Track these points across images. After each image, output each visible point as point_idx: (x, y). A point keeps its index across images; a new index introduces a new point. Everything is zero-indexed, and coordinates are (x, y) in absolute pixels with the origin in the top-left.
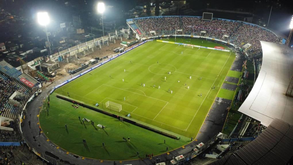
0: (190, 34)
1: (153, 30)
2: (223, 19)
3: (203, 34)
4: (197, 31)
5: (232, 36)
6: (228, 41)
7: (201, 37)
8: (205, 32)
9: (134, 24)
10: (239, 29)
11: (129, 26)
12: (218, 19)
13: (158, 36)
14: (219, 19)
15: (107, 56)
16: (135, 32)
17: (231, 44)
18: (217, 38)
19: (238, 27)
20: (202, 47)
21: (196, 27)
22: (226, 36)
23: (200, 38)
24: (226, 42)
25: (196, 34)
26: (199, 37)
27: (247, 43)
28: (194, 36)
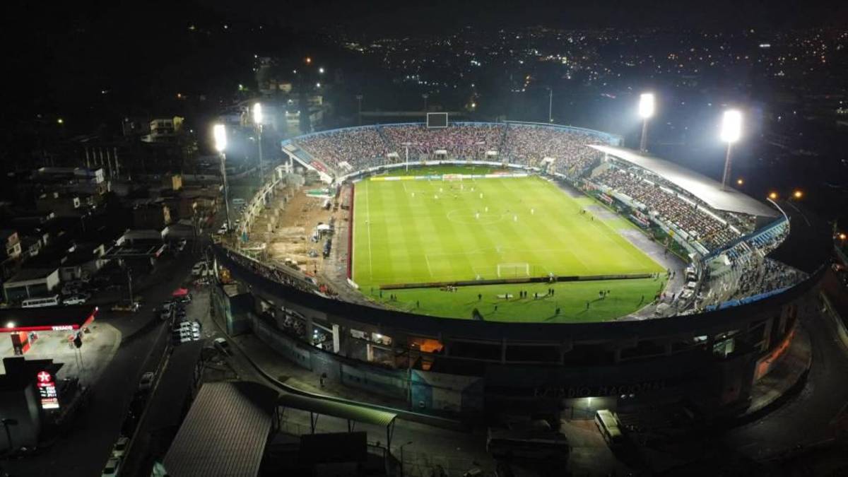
0: (418, 159)
1: (343, 160)
2: (466, 124)
3: (443, 157)
4: (429, 152)
5: (503, 150)
6: (504, 160)
7: (443, 162)
8: (444, 152)
9: (298, 150)
10: (508, 138)
11: (292, 156)
12: (455, 124)
13: (358, 173)
14: (458, 123)
15: (332, 218)
16: (313, 169)
17: (510, 165)
18: (476, 159)
19: (505, 135)
20: (474, 176)
21: (421, 144)
22: (490, 153)
23: (440, 164)
24: (500, 164)
25: (429, 159)
26: (437, 162)
27: (543, 158)
28: (428, 163)
